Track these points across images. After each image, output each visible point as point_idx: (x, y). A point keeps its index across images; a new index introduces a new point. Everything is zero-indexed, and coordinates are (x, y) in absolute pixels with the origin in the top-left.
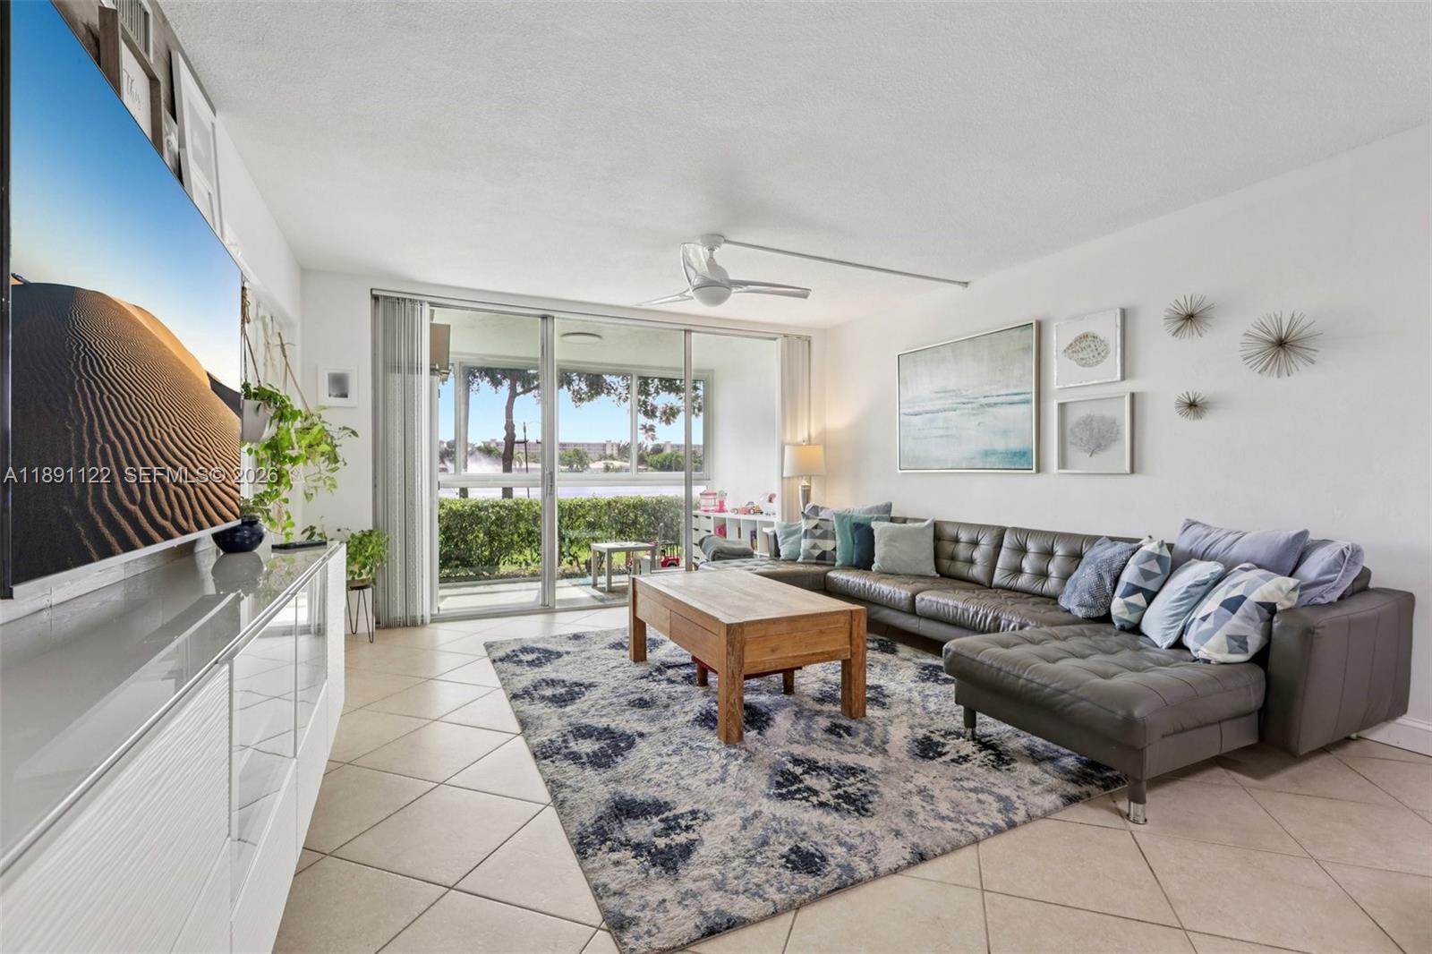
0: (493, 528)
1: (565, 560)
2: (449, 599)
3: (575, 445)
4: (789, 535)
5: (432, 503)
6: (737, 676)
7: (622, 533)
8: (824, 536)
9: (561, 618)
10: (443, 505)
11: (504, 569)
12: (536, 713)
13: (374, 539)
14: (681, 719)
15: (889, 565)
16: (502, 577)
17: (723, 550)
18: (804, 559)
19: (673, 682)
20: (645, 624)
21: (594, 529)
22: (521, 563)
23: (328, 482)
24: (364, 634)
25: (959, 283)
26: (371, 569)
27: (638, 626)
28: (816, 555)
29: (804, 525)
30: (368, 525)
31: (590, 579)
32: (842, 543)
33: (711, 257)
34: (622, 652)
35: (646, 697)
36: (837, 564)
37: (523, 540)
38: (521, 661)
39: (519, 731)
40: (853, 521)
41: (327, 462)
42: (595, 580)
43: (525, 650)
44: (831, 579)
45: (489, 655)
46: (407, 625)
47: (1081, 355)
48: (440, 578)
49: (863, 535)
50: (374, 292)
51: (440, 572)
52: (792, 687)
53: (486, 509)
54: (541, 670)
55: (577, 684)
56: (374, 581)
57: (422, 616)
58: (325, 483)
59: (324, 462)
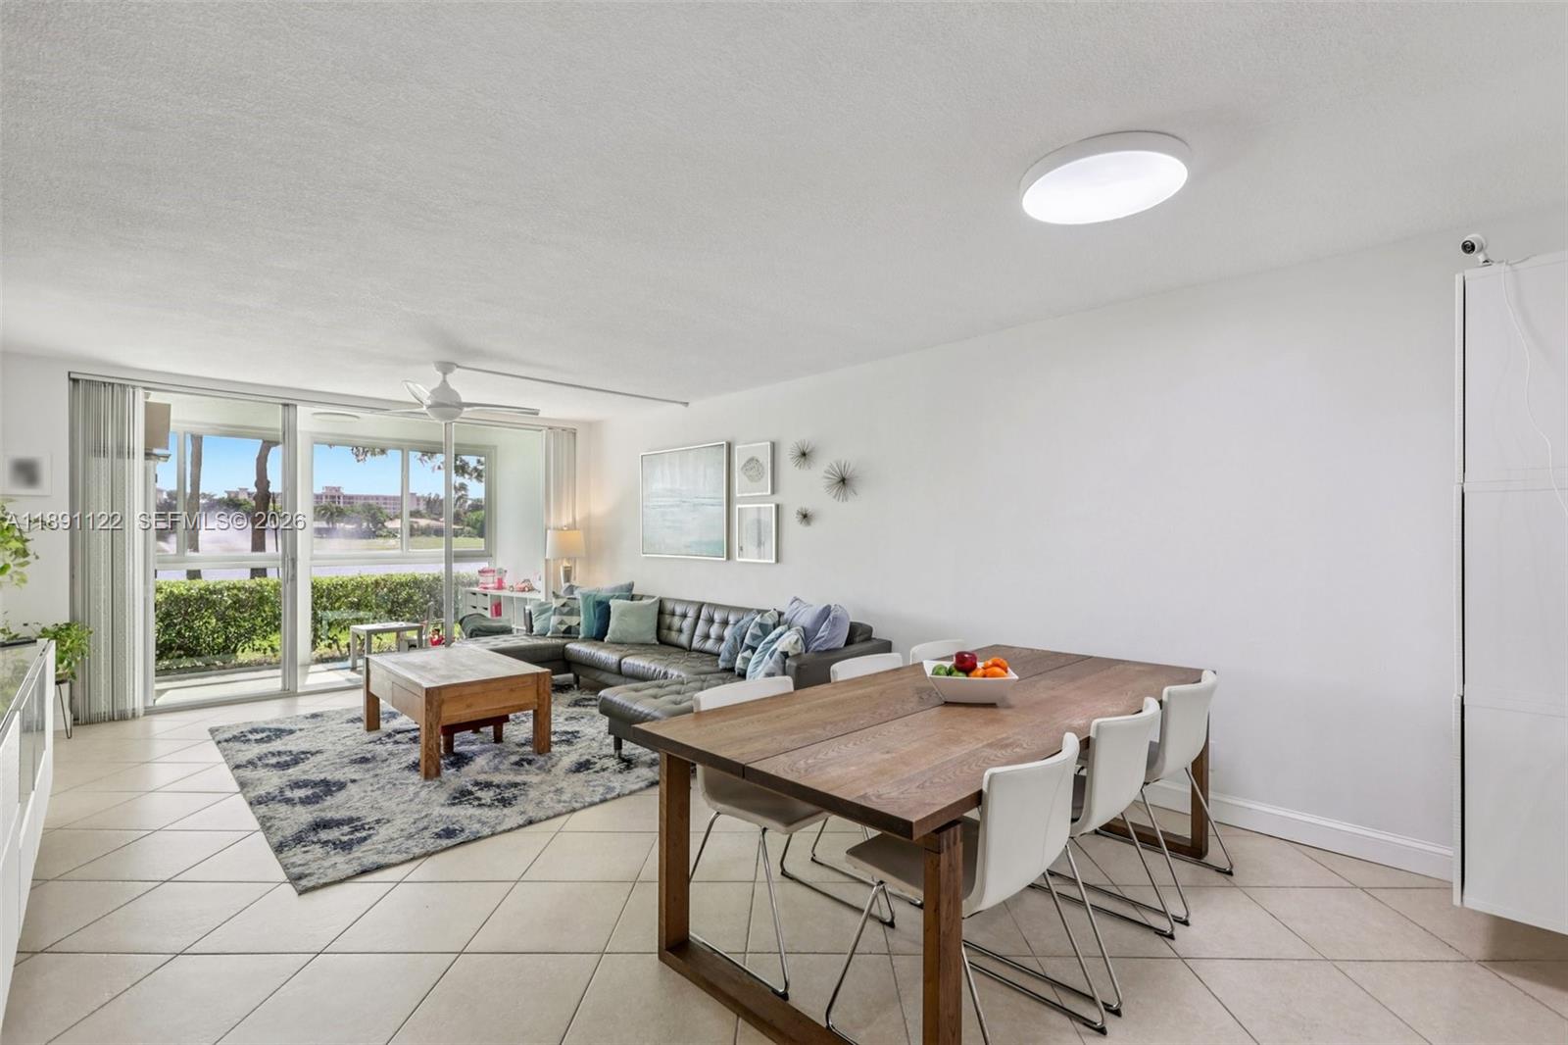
0: (230, 612)
1: (322, 644)
2: (169, 692)
3: (366, 498)
4: (542, 613)
5: (146, 591)
6: (434, 727)
7: (392, 614)
8: (571, 613)
9: (301, 701)
10: (161, 588)
11: (243, 657)
12: (257, 776)
13: (74, 632)
14: (395, 767)
15: (618, 636)
16: (241, 665)
17: (482, 628)
18: (553, 633)
19: (398, 743)
20: (378, 699)
21: (358, 609)
22: (265, 649)
23: (16, 577)
24: (62, 731)
25: (681, 403)
26: (70, 664)
27: (372, 702)
28: (562, 630)
29: (555, 603)
30: (64, 618)
31: (349, 663)
32: (585, 618)
33: (444, 381)
34: (359, 724)
35: (369, 756)
36: (580, 637)
37: (267, 625)
38: (249, 740)
39: (239, 790)
40: (597, 599)
41: (14, 556)
42: (354, 662)
43: (254, 731)
44: (569, 650)
45: (214, 739)
46: (113, 720)
47: (751, 473)
48: (156, 671)
49: (603, 610)
50: (72, 376)
51: (157, 664)
52: (501, 736)
53: (221, 592)
54: (268, 745)
55: (303, 753)
56: (73, 675)
57: (134, 709)
58: (12, 577)
59: (11, 555)
